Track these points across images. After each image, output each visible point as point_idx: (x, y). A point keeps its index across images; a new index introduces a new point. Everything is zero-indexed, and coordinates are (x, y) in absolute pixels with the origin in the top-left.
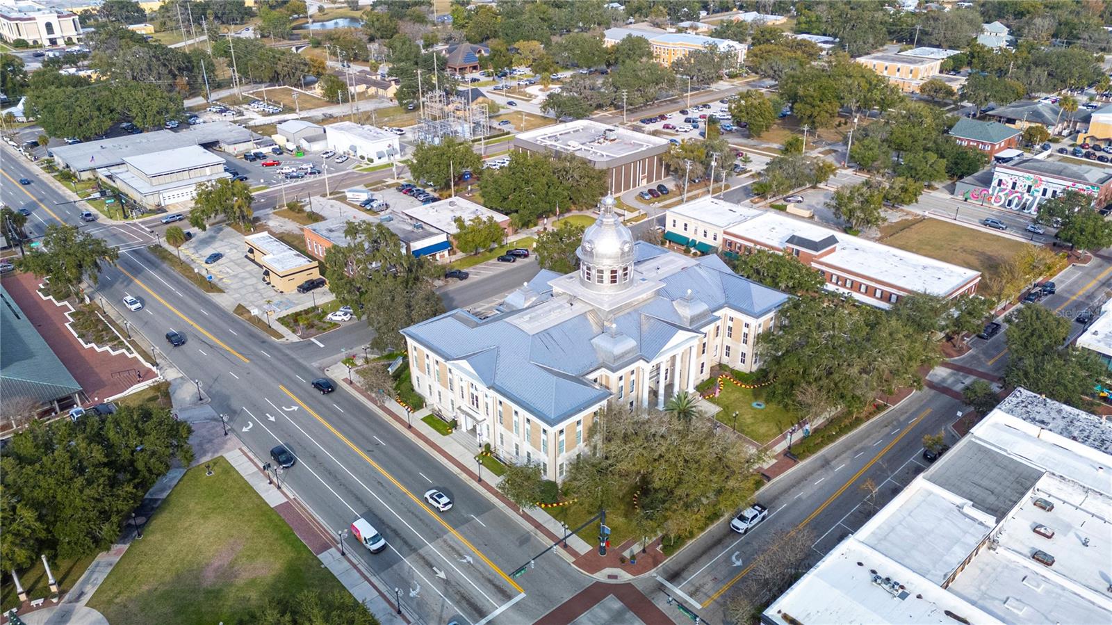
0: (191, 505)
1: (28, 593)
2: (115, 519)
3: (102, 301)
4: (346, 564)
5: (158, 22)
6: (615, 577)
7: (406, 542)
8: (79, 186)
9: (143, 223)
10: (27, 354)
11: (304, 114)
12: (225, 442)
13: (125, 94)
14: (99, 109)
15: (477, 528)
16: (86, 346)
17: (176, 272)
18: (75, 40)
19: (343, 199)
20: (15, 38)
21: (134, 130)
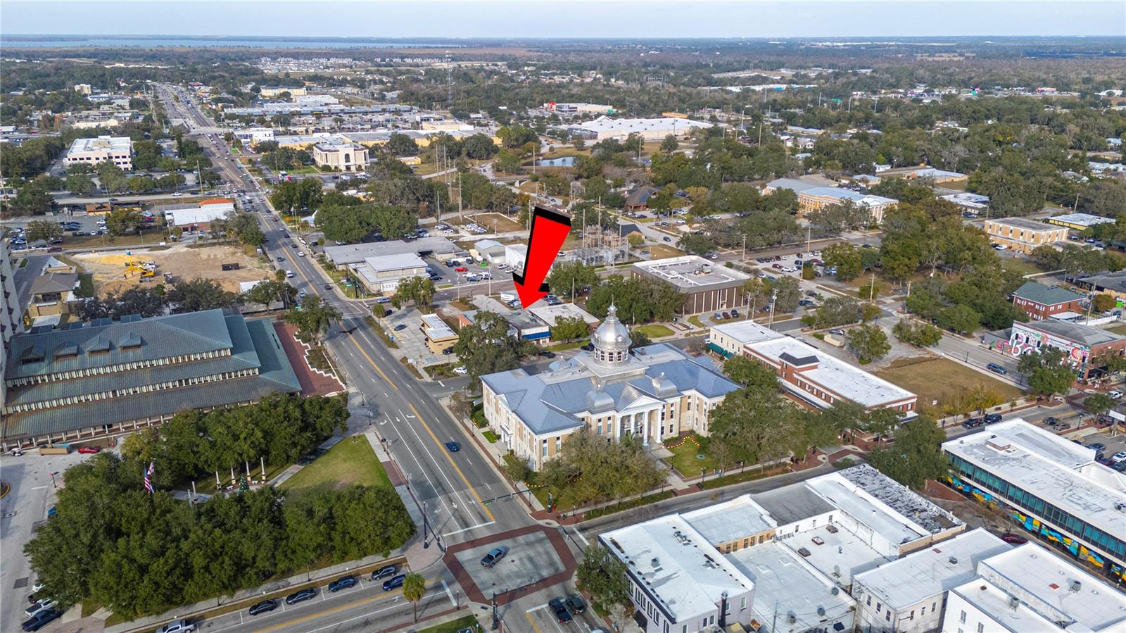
0: (341, 454)
1: (252, 478)
2: (299, 448)
3: (327, 345)
4: (408, 493)
5: (425, 155)
6: (550, 524)
7: (443, 489)
8: (335, 274)
9: (366, 302)
10: (279, 368)
11: (500, 235)
12: (368, 428)
13: (379, 214)
14: (360, 223)
15: (486, 490)
16: (312, 370)
17: (375, 334)
18: (363, 168)
19: (498, 299)
20: (323, 164)
21: (381, 239)
